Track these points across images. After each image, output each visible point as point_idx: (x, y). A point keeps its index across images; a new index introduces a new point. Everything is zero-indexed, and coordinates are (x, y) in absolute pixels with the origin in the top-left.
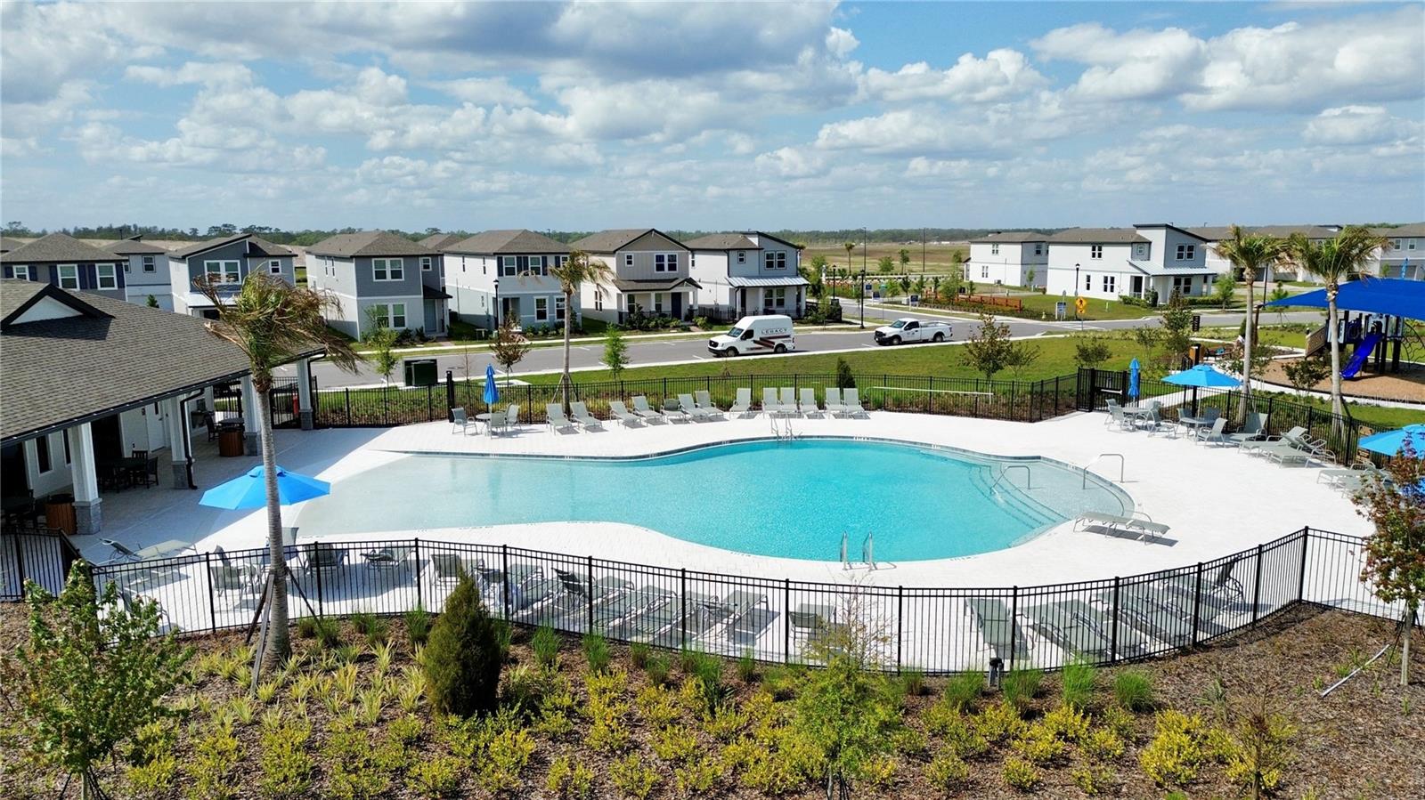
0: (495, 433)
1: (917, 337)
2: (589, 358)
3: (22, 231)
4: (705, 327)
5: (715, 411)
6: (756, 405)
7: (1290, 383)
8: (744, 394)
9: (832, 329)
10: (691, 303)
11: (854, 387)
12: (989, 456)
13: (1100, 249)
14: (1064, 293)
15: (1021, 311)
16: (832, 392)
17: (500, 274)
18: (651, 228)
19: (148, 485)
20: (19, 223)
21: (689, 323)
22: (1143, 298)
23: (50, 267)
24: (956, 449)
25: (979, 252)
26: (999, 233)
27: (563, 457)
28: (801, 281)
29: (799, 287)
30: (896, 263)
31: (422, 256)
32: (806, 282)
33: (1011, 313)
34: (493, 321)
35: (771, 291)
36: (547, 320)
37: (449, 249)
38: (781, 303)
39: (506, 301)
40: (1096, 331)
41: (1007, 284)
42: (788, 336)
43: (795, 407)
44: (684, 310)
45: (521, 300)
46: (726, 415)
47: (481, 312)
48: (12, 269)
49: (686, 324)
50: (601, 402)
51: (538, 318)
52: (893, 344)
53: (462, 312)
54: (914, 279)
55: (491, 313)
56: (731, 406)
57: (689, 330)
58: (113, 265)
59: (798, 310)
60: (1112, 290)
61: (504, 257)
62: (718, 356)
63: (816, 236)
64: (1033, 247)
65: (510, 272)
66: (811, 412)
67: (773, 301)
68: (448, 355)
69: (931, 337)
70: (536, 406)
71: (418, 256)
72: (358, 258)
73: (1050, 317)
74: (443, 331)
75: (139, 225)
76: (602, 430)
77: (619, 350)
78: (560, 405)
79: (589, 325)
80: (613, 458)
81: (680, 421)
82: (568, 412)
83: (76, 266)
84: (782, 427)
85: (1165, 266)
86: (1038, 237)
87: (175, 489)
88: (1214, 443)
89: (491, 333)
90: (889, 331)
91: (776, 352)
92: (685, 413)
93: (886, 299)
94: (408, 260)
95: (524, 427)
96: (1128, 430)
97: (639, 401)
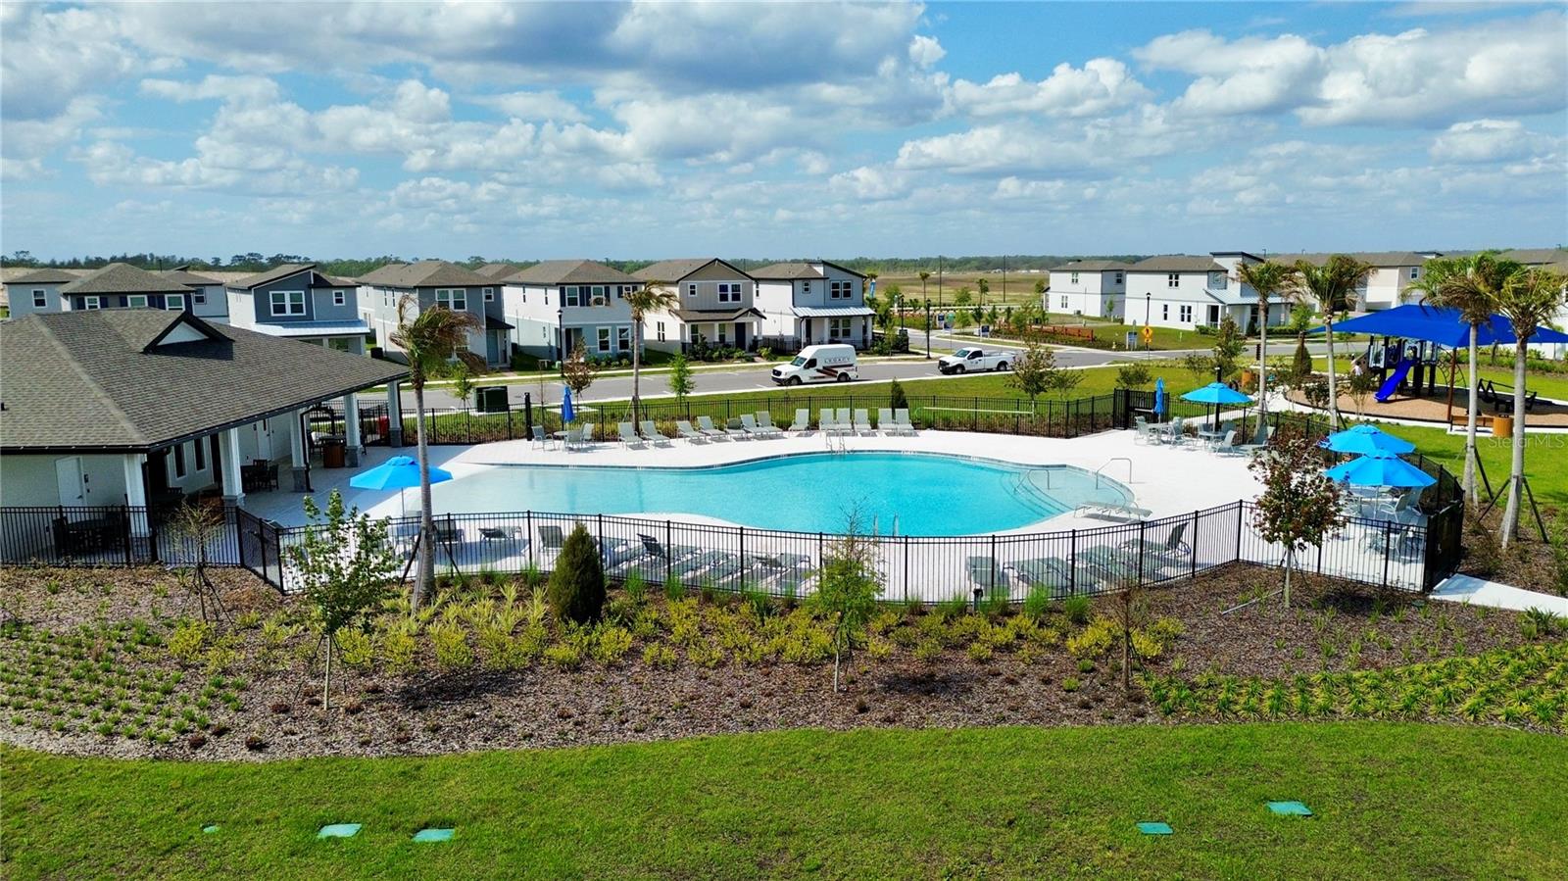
0: (571, 449)
1: (980, 366)
2: (657, 386)
3: (31, 260)
4: (769, 358)
5: (774, 430)
6: (814, 426)
7: (1306, 402)
8: (802, 415)
9: (898, 360)
10: (755, 334)
11: (907, 407)
12: (1020, 465)
13: (1177, 278)
14: (1135, 322)
15: (1092, 341)
16: (885, 412)
17: (563, 304)
18: (716, 257)
19: (270, 489)
20: (27, 252)
21: (753, 354)
22: (1219, 328)
23: (121, 298)
24: (992, 460)
25: (1058, 281)
26: (1079, 261)
27: (635, 467)
28: (868, 311)
29: (865, 317)
30: (975, 294)
31: (485, 286)
32: (873, 312)
33: (1083, 344)
34: (555, 351)
35: (837, 321)
36: (610, 351)
37: (506, 279)
38: (847, 333)
39: (568, 331)
40: (1161, 360)
41: (1086, 314)
42: (851, 365)
43: (850, 426)
44: (748, 341)
45: (584, 331)
46: (786, 434)
47: (543, 342)
48: (83, 300)
49: (751, 354)
50: (668, 423)
51: (601, 349)
52: (956, 374)
53: (521, 344)
54: (987, 310)
55: (553, 344)
56: (790, 425)
57: (753, 361)
58: (182, 296)
59: (865, 341)
60: (1189, 320)
61: (566, 287)
62: (781, 385)
63: (894, 264)
64: (1113, 276)
65: (573, 302)
66: (866, 431)
67: (840, 330)
68: (518, 385)
69: (994, 366)
70: (608, 428)
71: (481, 286)
72: (423, 289)
73: (1121, 347)
74: (505, 361)
75: (155, 255)
76: (670, 446)
77: (684, 376)
78: (630, 423)
79: (655, 356)
80: (681, 468)
81: (742, 439)
82: (638, 431)
83: (146, 297)
84: (836, 443)
85: (1242, 295)
86: (1119, 265)
87: (296, 491)
88: (1226, 454)
89: (554, 364)
90: (952, 360)
91: (839, 381)
92: (748, 432)
93: (958, 331)
94: (470, 289)
95: (598, 444)
96: (1154, 444)
97: (704, 420)
